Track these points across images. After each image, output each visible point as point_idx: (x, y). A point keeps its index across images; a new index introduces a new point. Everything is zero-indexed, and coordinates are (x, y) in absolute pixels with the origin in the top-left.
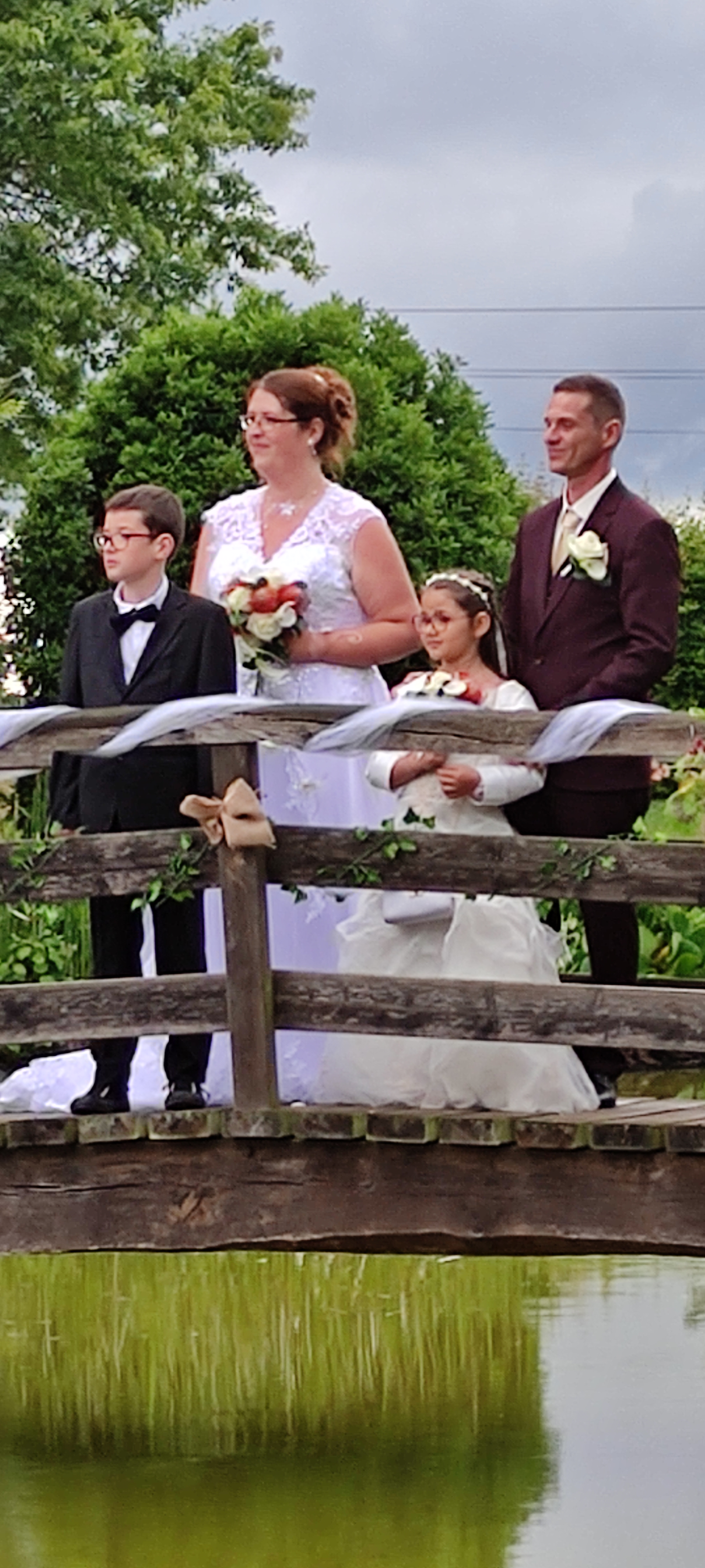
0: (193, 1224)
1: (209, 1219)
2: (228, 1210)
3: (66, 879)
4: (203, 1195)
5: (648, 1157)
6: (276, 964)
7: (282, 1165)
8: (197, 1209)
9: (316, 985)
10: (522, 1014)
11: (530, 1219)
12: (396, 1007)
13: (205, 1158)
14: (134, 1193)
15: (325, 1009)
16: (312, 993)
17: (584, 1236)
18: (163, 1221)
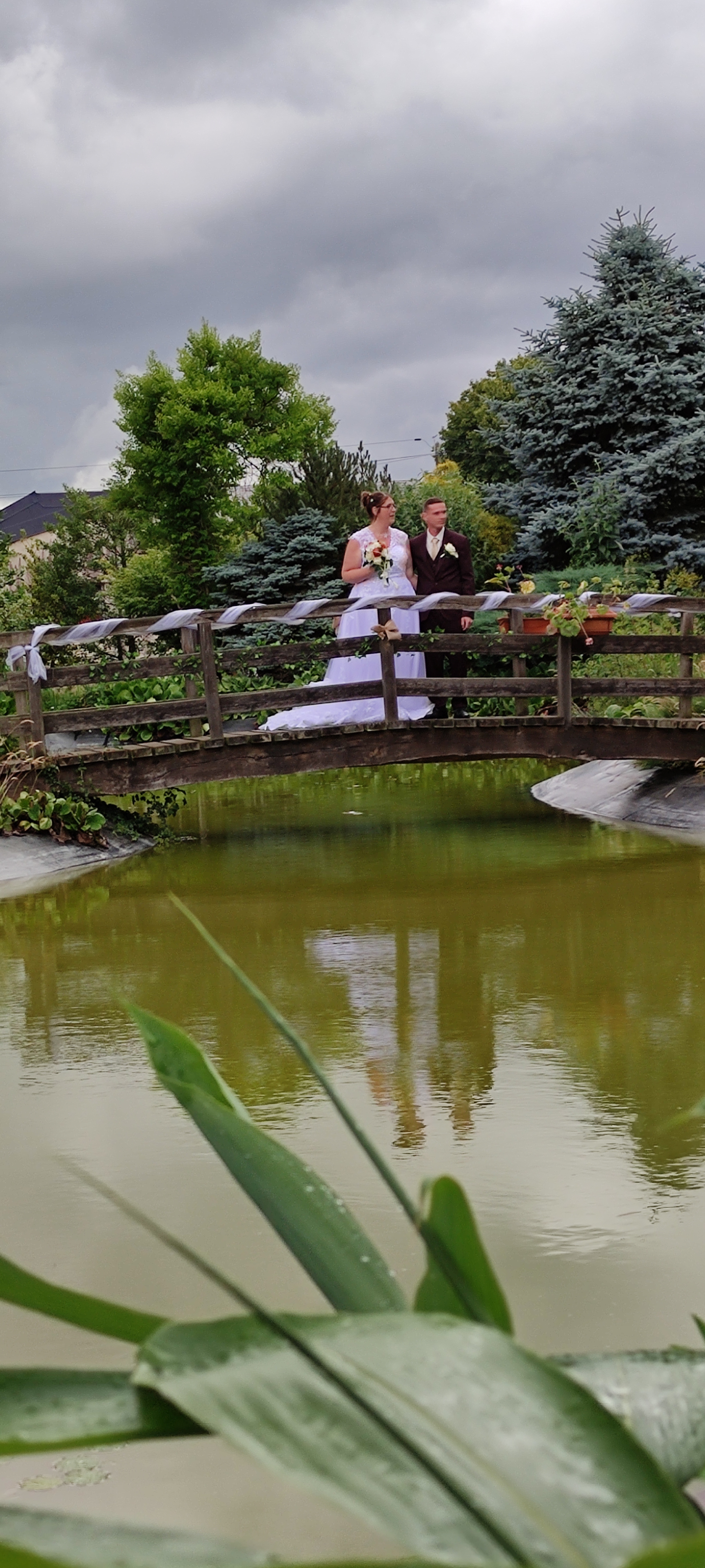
0: (377, 757)
1: (382, 755)
2: (388, 752)
3: (326, 653)
4: (380, 748)
5: (515, 729)
6: (397, 677)
7: (405, 737)
8: (379, 753)
9: (407, 682)
10: (471, 687)
11: (482, 749)
12: (433, 687)
13: (380, 737)
14: (359, 749)
15: (410, 689)
16: (405, 685)
17: (498, 753)
18: (368, 756)
